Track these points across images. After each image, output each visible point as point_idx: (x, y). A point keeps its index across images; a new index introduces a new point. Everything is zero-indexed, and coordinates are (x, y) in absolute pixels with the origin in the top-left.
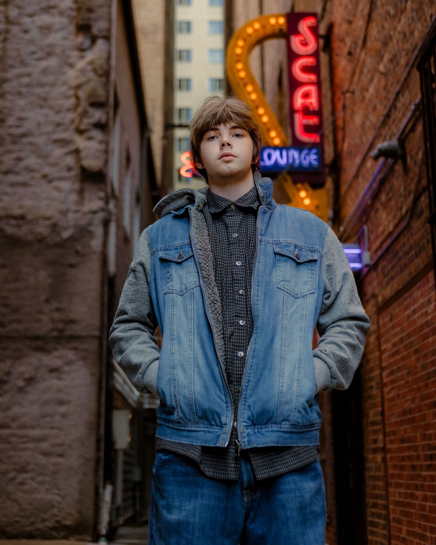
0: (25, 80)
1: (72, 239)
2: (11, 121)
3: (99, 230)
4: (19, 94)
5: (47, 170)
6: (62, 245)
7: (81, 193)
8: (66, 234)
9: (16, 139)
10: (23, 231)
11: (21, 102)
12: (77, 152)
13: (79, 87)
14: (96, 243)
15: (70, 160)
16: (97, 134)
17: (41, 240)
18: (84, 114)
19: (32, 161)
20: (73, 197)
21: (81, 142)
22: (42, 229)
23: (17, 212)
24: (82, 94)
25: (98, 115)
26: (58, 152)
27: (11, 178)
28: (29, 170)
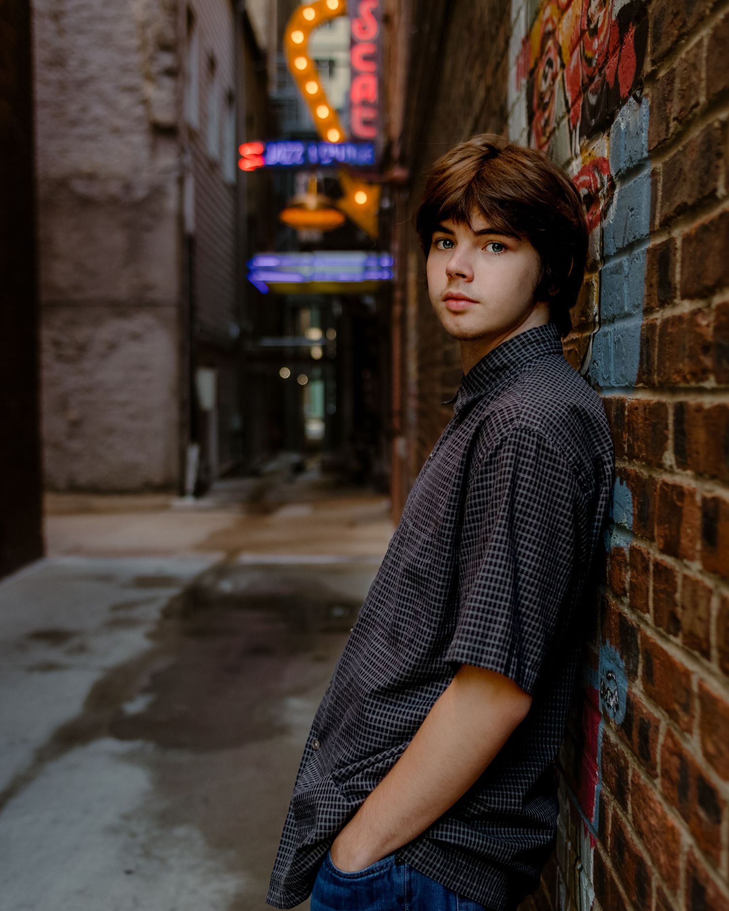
0: (85, 14)
1: (147, 200)
2: (73, 63)
3: (172, 189)
4: (80, 32)
5: (119, 122)
6: (138, 205)
7: (153, 148)
8: (140, 193)
9: (81, 85)
10: (95, 190)
11: (82, 41)
12: (145, 102)
13: (144, 25)
14: (171, 204)
15: (139, 111)
16: (167, 82)
17: (114, 201)
18: (152, 59)
19: (99, 110)
20: (144, 154)
21: (150, 91)
22: (114, 188)
23: (86, 167)
24: (150, 33)
25: (166, 60)
26: (125, 101)
27: (79, 130)
28: (96, 121)
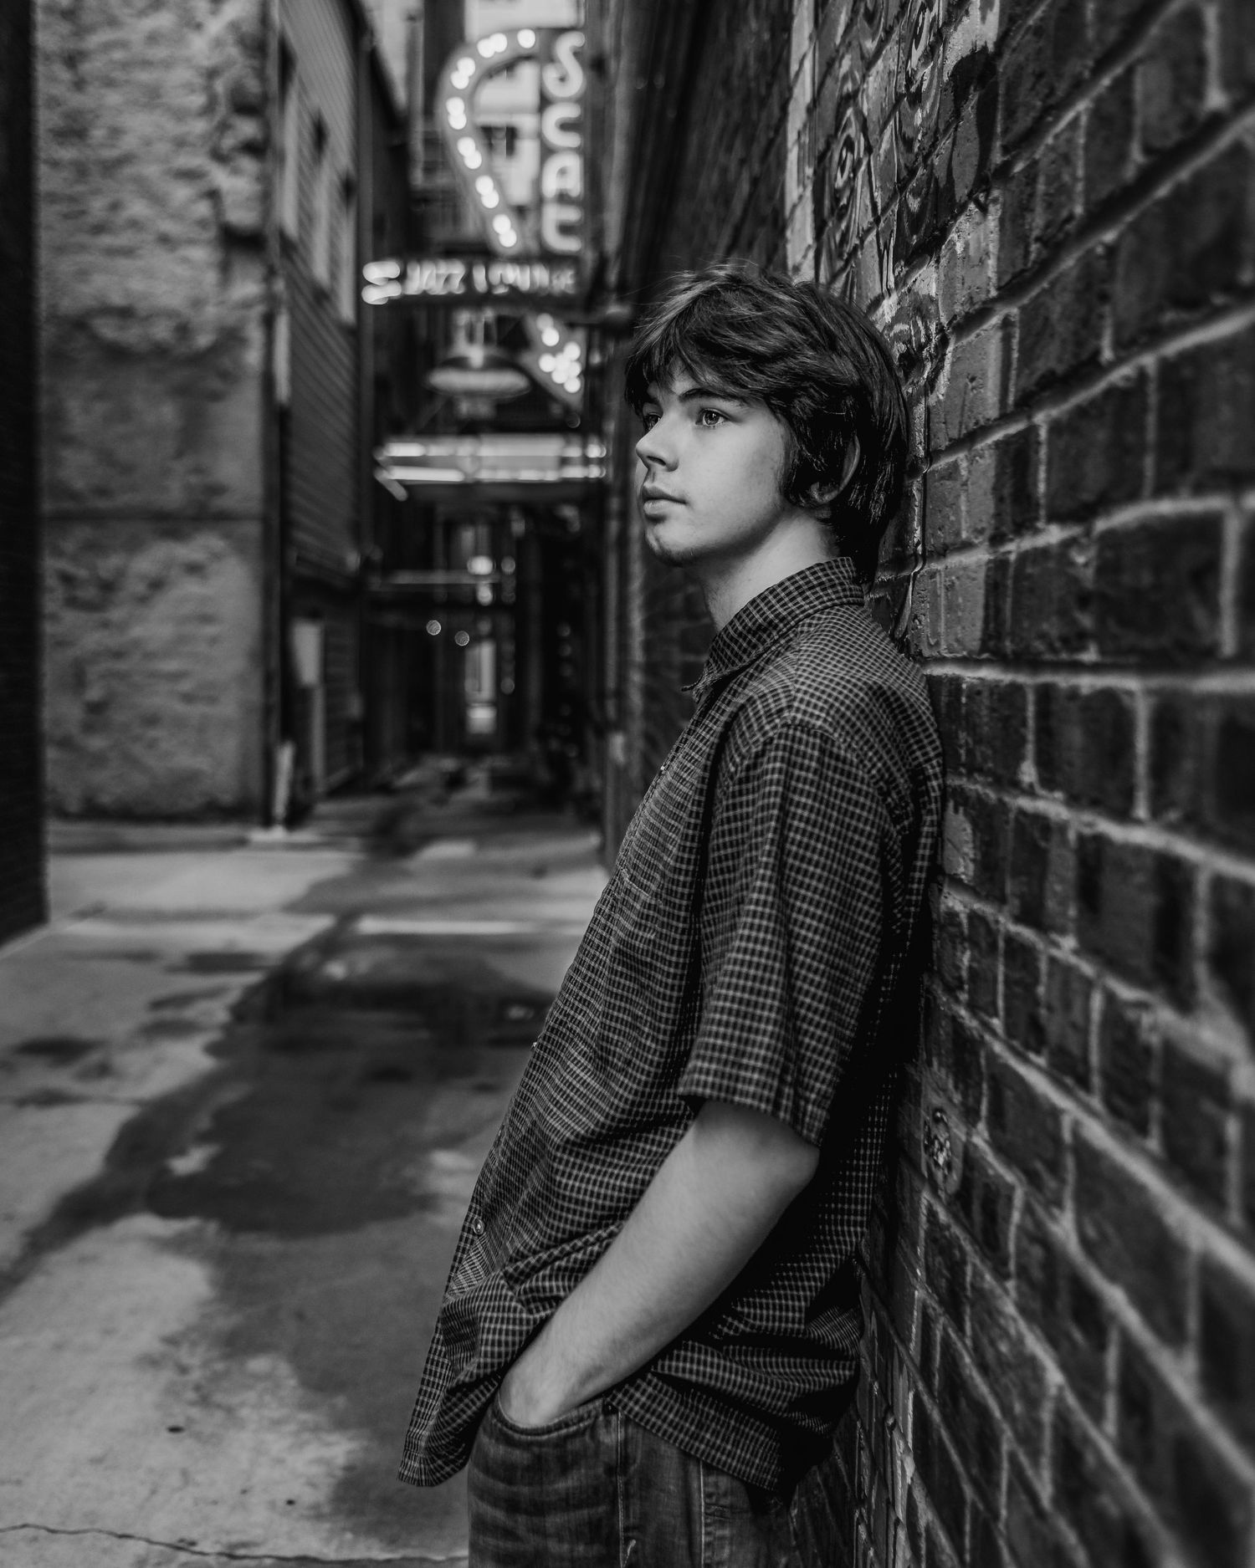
0: (118, 55)
1: (214, 350)
2: (98, 134)
3: (255, 334)
4: (110, 83)
5: (168, 227)
6: (199, 359)
7: (225, 268)
8: (203, 340)
9: (111, 167)
10: (131, 335)
11: (113, 98)
12: (213, 195)
13: (212, 74)
14: (253, 357)
15: (203, 209)
16: (248, 164)
17: (160, 351)
18: (224, 127)
19: (137, 208)
20: (211, 277)
21: (221, 178)
22: (162, 331)
23: (117, 299)
24: (220, 86)
25: (247, 128)
26: (181, 193)
27: (106, 240)
28: (135, 224)
